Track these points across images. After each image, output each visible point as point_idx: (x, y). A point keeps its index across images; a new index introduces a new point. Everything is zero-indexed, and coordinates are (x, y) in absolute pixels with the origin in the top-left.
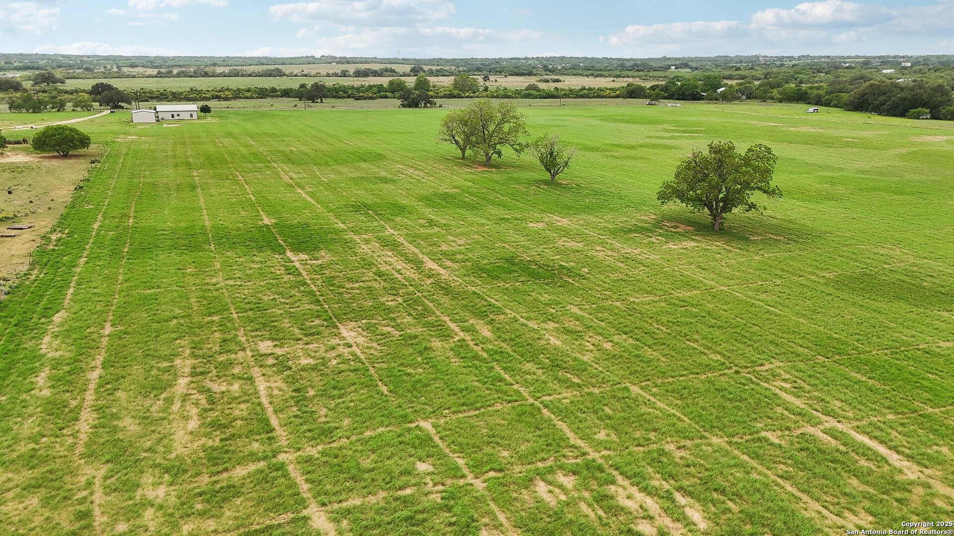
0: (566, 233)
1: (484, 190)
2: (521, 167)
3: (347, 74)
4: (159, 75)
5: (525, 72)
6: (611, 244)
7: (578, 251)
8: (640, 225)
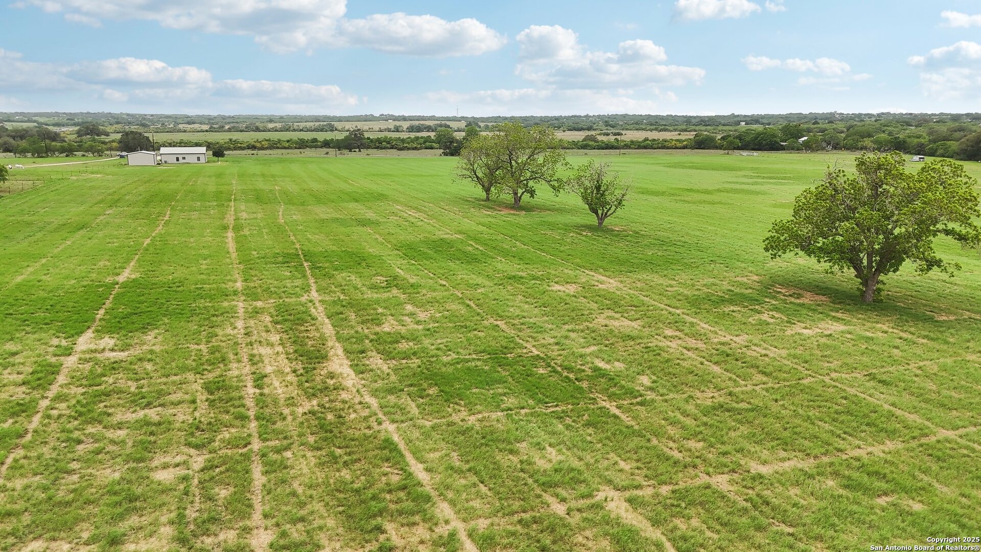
0: (614, 304)
1: (500, 237)
2: (560, 210)
3: (400, 129)
4: (211, 130)
5: (585, 127)
6: (692, 324)
7: (633, 338)
8: (737, 290)
